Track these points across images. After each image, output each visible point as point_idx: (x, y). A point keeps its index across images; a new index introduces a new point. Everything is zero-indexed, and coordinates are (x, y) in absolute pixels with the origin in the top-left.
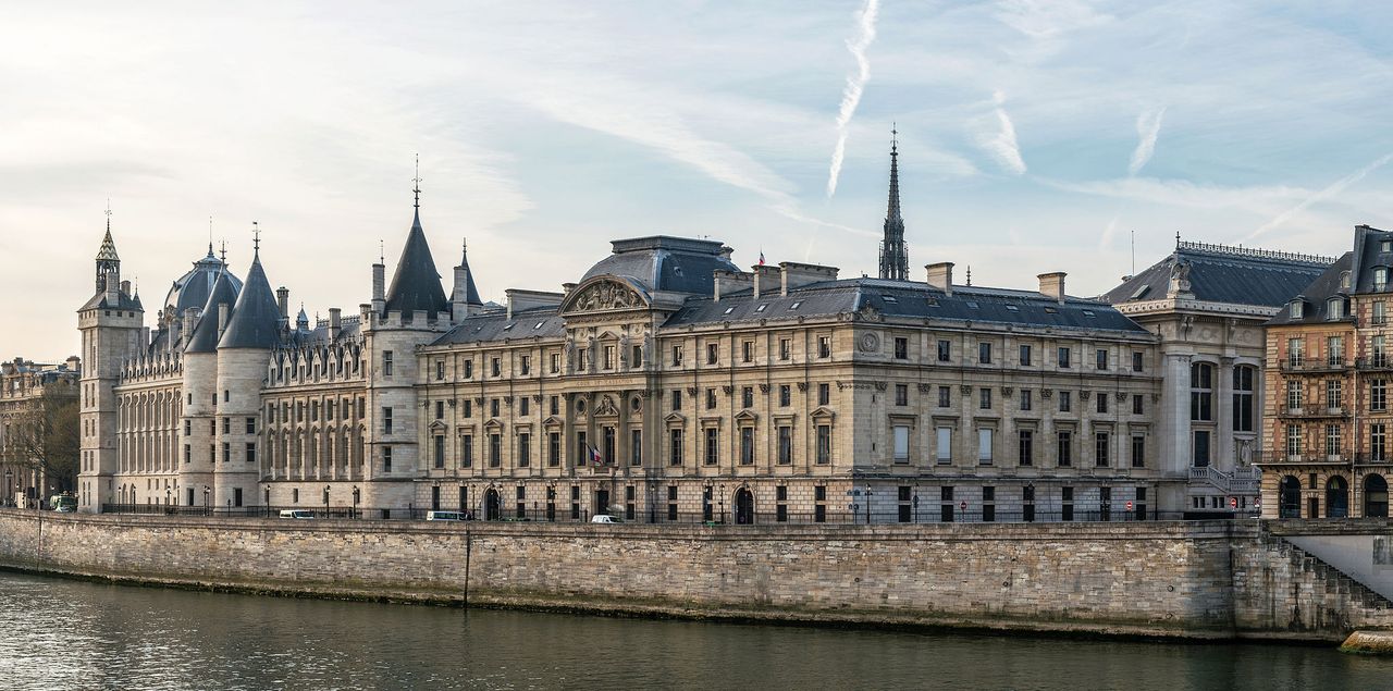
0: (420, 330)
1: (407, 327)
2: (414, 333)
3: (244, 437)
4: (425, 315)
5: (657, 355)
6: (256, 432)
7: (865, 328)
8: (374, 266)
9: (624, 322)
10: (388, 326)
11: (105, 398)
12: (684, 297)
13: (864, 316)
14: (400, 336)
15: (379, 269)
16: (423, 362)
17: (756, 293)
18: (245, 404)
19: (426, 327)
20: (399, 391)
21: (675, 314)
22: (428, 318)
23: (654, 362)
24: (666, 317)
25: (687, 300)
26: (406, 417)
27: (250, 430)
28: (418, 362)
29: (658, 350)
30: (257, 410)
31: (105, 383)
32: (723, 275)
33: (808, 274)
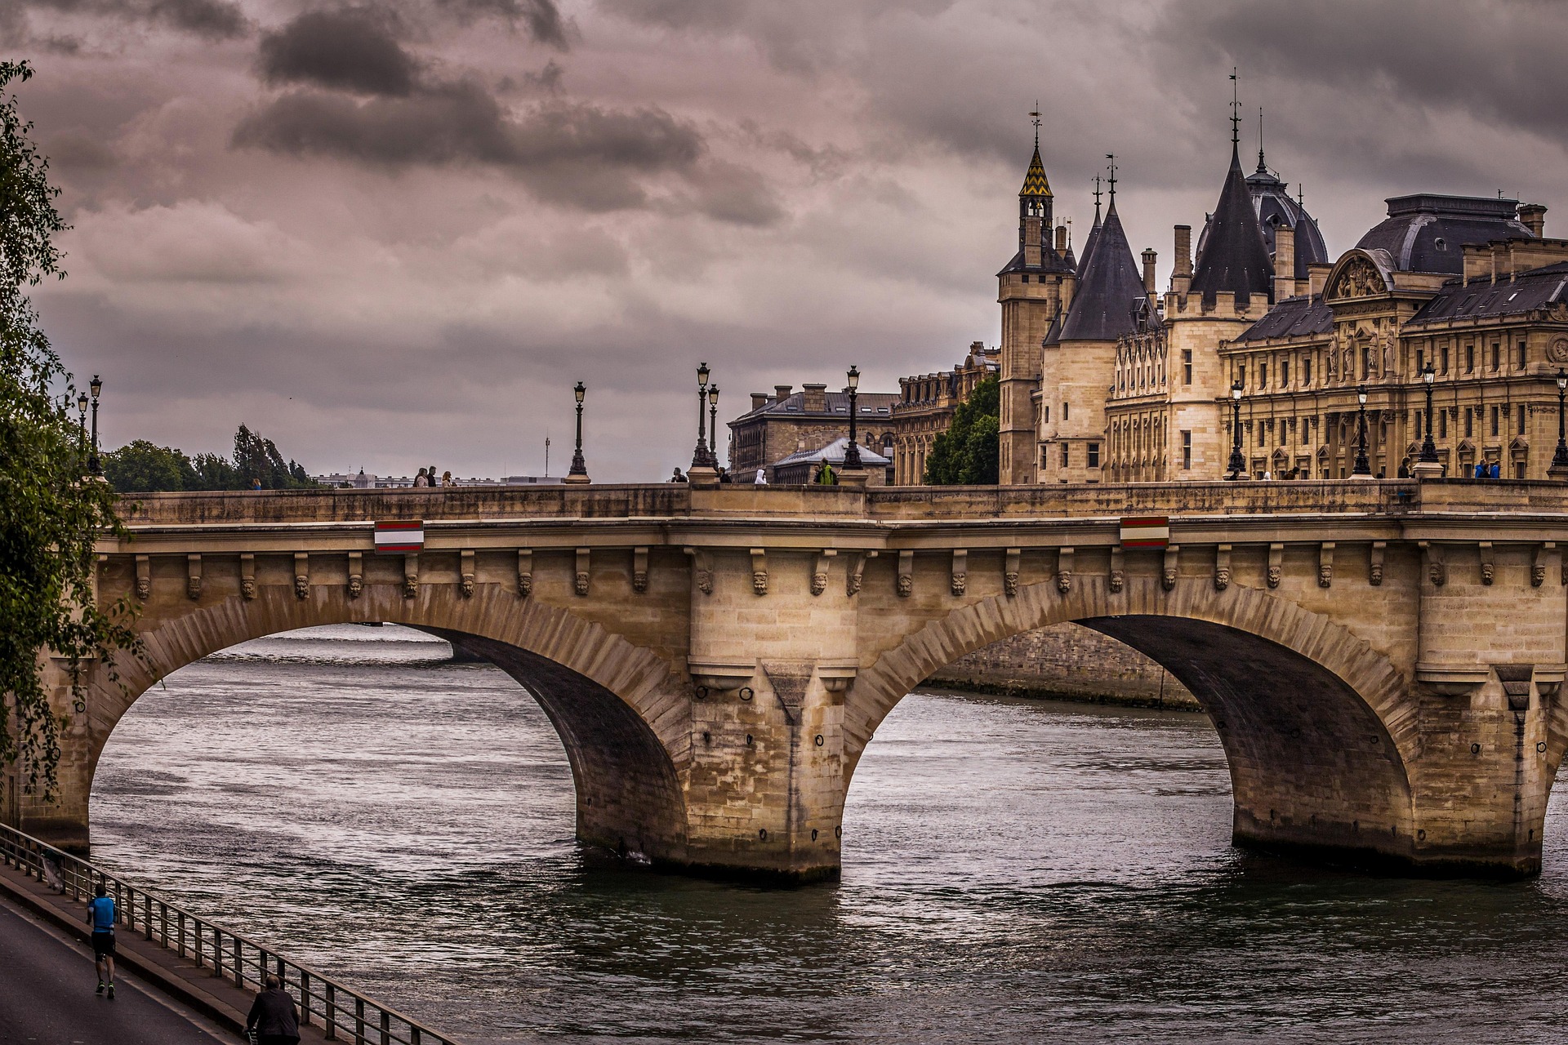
0: (1226, 320)
1: (1209, 315)
2: (1217, 324)
3: (1085, 472)
4: (1232, 298)
5: (1402, 363)
6: (1101, 464)
7: (1556, 330)
8: (1177, 227)
9: (1375, 315)
10: (1187, 314)
11: (1020, 409)
12: (1442, 279)
13: (1553, 314)
14: (1200, 328)
15: (1182, 232)
16: (1227, 363)
17: (1493, 281)
18: (1086, 423)
19: (1232, 315)
20: (1199, 407)
21: (1428, 304)
22: (1236, 301)
23: (1398, 372)
24: (1416, 308)
25: (1445, 285)
26: (1207, 446)
27: (1093, 461)
28: (1222, 365)
29: (1403, 355)
30: (1101, 433)
31: (1021, 387)
32: (1474, 251)
33: (1549, 252)
